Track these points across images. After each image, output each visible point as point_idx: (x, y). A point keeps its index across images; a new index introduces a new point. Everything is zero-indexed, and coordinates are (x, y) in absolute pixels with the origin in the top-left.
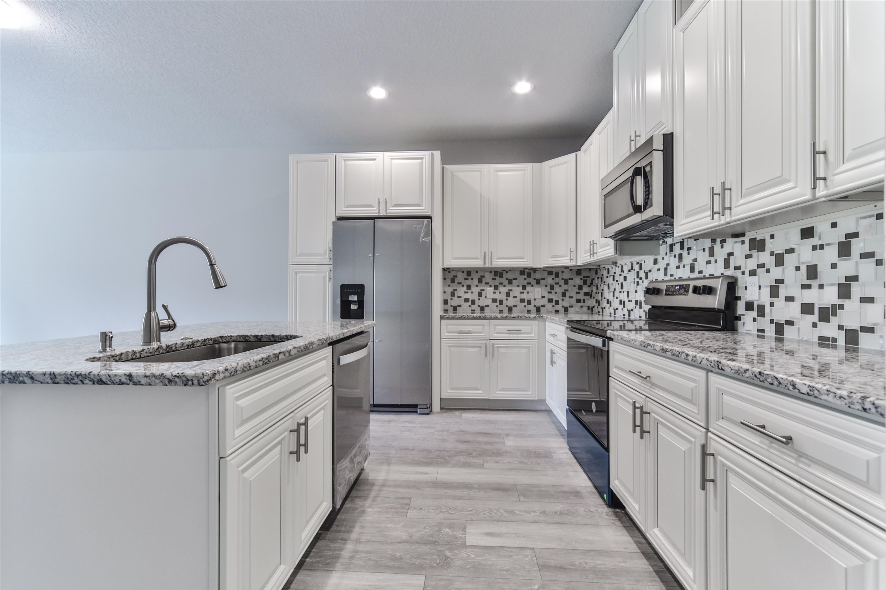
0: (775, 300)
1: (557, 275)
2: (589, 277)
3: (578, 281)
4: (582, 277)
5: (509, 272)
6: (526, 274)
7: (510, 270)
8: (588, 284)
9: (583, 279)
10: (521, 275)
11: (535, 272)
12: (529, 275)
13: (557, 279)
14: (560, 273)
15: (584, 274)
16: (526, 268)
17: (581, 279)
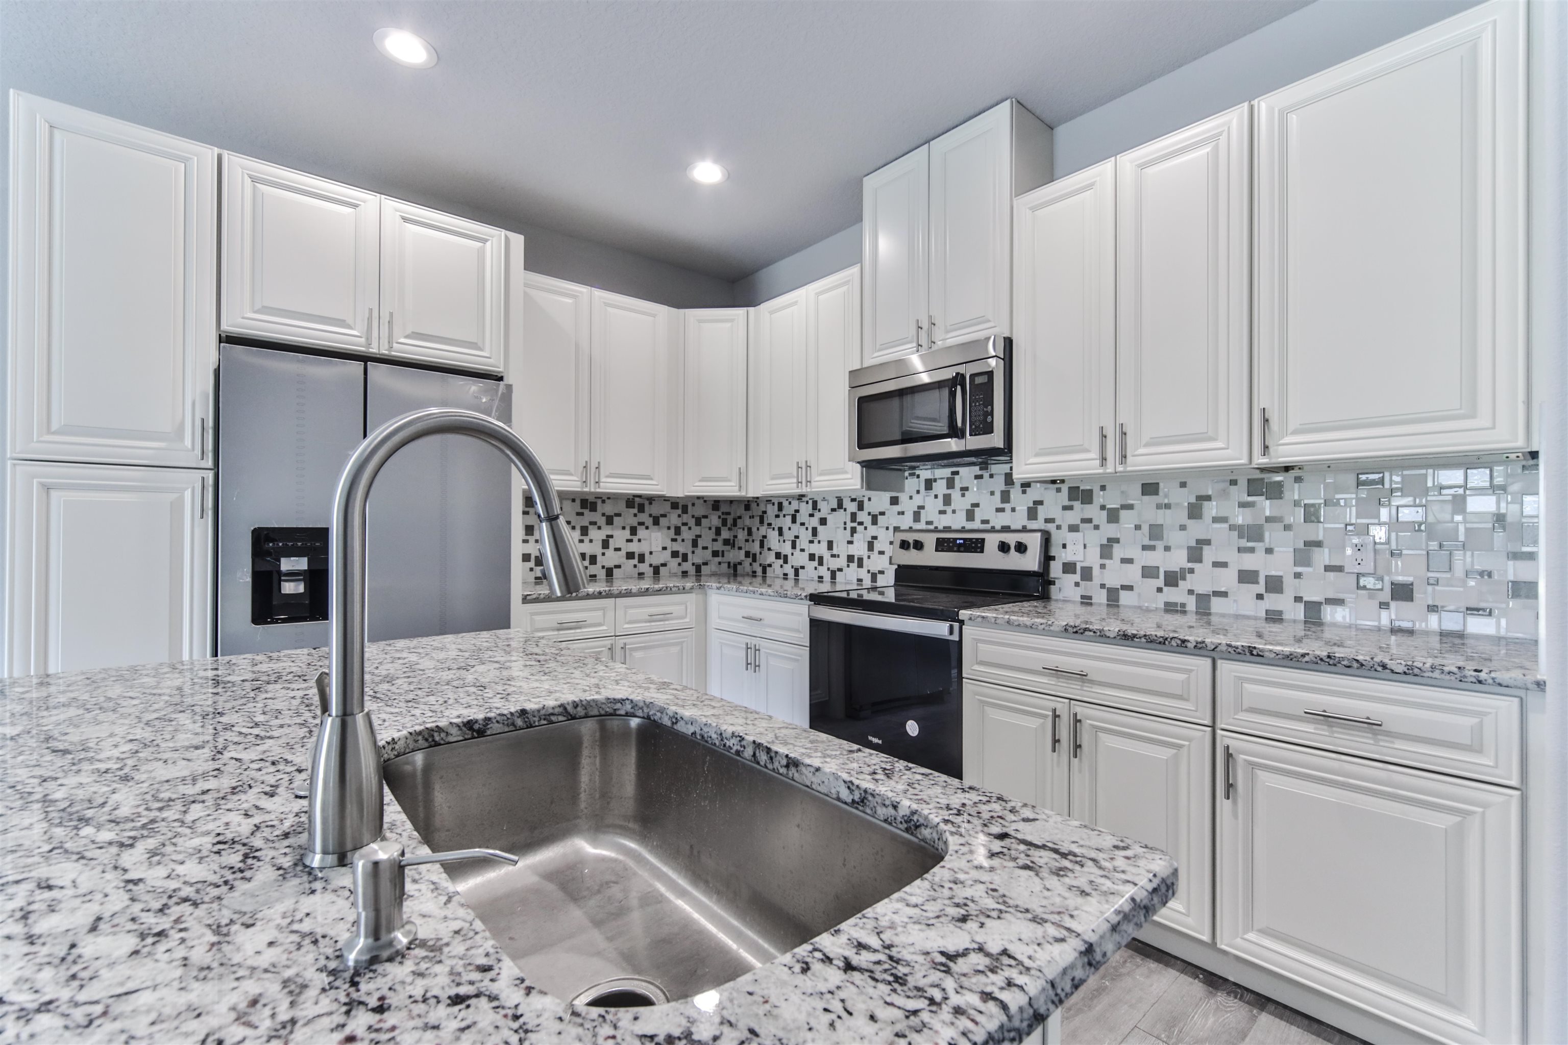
0: (1107, 562)
1: (685, 510)
2: (729, 514)
3: (715, 520)
4: (719, 513)
5: (607, 501)
6: (636, 506)
7: (609, 498)
8: (729, 525)
9: (723, 517)
10: (627, 507)
11: (650, 503)
12: (641, 509)
13: (685, 516)
14: (690, 507)
15: (724, 508)
16: (640, 496)
17: (719, 517)
